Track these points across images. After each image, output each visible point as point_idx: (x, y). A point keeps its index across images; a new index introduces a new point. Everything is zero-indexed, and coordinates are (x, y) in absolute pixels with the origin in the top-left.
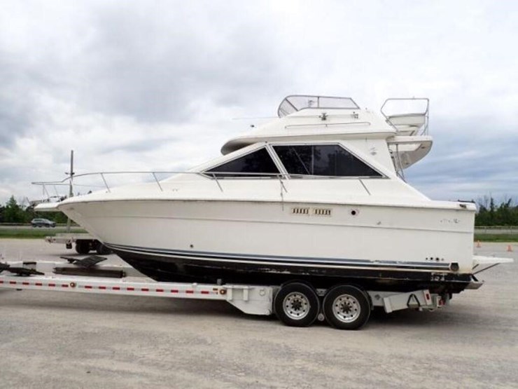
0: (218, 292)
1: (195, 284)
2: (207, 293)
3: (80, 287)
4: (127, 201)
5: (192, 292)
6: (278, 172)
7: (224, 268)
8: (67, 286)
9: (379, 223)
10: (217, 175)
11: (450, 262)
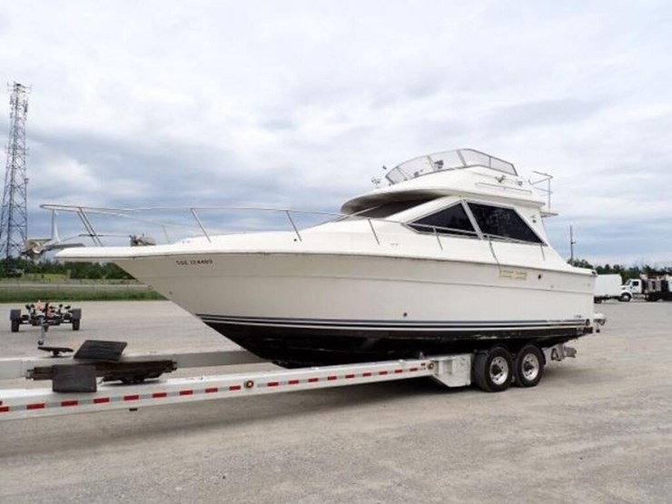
0: (426, 366)
1: (401, 361)
2: (415, 370)
3: (259, 386)
4: (341, 255)
5: (400, 371)
6: (473, 230)
7: (439, 338)
8: (238, 388)
9: (552, 287)
10: (438, 231)
11: (585, 318)
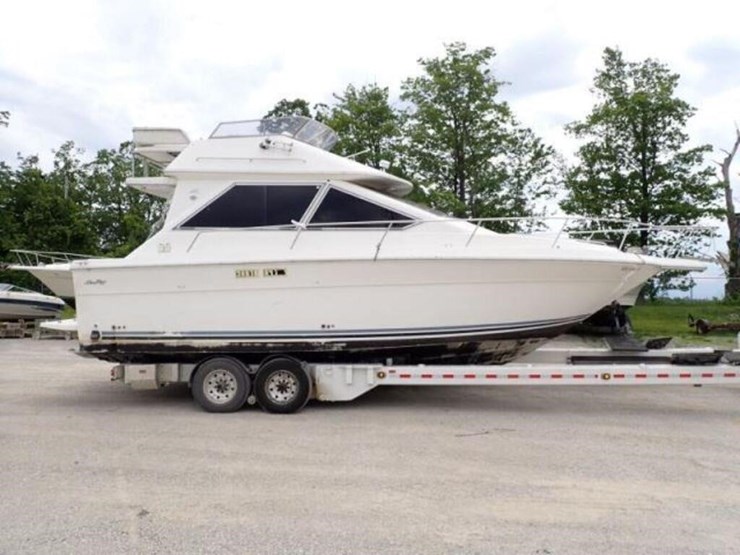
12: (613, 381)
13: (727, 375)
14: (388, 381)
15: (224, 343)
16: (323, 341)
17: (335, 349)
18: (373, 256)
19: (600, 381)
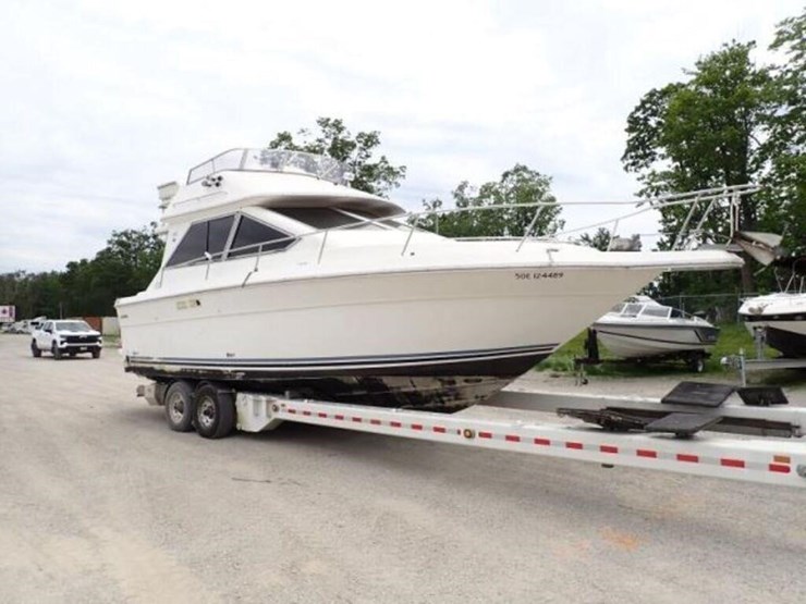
12: (478, 442)
13: (641, 453)
14: (283, 415)
15: (177, 368)
16: (230, 369)
17: (237, 378)
18: (241, 282)
19: (462, 440)
